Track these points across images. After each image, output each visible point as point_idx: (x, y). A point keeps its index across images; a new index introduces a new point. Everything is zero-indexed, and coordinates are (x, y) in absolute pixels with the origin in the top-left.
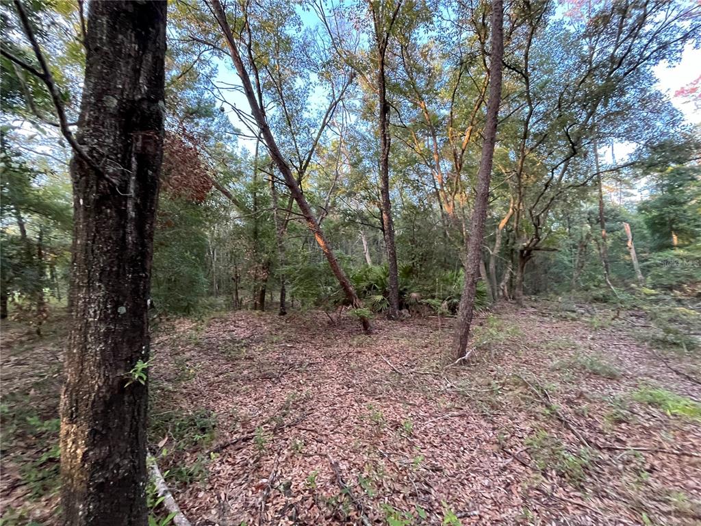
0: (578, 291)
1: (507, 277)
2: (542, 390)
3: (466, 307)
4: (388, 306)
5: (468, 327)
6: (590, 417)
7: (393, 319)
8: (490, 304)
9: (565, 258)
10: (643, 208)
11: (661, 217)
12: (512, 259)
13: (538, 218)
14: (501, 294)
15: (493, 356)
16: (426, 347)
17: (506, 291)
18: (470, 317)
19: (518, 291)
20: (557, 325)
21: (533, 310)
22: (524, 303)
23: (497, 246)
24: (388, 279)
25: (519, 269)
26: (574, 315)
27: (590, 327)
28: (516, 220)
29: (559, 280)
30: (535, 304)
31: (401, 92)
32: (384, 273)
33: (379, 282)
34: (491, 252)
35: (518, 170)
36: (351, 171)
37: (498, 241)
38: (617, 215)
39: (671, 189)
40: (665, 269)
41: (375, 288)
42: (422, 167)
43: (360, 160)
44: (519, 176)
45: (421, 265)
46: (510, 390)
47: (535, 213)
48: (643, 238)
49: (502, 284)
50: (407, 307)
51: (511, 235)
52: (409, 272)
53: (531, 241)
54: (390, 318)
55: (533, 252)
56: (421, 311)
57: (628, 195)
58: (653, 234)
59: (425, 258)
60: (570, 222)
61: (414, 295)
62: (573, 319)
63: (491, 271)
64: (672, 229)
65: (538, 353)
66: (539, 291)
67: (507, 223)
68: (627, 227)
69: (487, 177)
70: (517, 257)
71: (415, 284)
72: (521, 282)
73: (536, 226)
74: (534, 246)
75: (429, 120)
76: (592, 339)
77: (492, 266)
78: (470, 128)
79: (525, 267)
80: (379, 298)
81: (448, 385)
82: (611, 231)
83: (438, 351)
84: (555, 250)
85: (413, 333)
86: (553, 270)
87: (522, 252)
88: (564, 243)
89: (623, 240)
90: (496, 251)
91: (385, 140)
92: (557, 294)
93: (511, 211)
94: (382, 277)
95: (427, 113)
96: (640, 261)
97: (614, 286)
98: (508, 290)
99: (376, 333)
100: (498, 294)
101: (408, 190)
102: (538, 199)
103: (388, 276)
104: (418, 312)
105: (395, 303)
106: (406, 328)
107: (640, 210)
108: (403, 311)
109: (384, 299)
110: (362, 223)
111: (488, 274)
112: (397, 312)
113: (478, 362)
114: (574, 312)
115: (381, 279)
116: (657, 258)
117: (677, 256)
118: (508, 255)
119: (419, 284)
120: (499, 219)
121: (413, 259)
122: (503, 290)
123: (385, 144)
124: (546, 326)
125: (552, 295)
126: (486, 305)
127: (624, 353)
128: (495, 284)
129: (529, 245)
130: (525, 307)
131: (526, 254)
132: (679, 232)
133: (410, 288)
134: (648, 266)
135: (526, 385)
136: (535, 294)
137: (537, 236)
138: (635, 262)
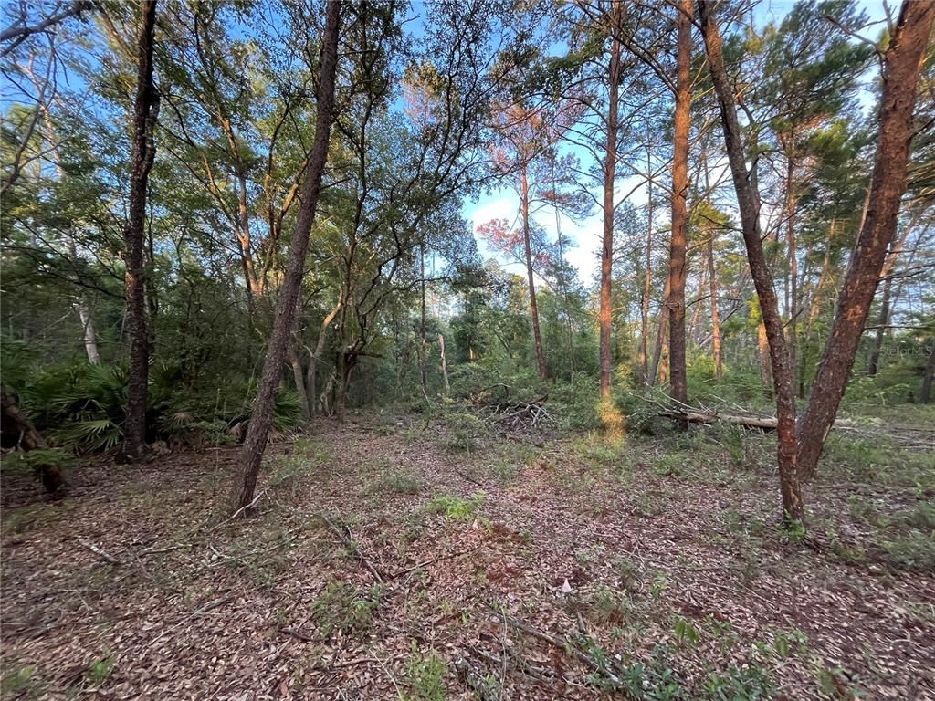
0: (400, 402)
1: (329, 387)
2: (343, 527)
3: (258, 430)
4: (121, 438)
5: (259, 458)
6: (388, 544)
7: (129, 462)
8: (304, 423)
9: (391, 366)
10: (454, 322)
11: (463, 333)
12: (337, 363)
13: (364, 317)
14: (320, 408)
15: (293, 495)
16: (189, 500)
17: (326, 403)
18: (262, 444)
19: (340, 404)
20: (375, 442)
21: (354, 426)
22: (346, 419)
23: (320, 346)
24: (126, 390)
25: (342, 378)
26: (392, 429)
27: (406, 440)
28: (342, 317)
29: (384, 391)
30: (357, 420)
31: (188, 85)
32: (120, 379)
33: (106, 395)
34: (311, 354)
35: (348, 258)
36: (63, 179)
37: (322, 341)
38: (435, 326)
39: (471, 310)
40: (463, 379)
41: (92, 406)
42: (222, 219)
43: (89, 166)
44: (349, 265)
45: (197, 367)
46: (307, 538)
47: (363, 311)
48: (452, 350)
49: (323, 395)
50: (165, 437)
51: (338, 334)
52: (172, 378)
53: (357, 344)
54: (121, 460)
55: (358, 356)
56: (192, 441)
57: (445, 309)
58: (458, 348)
59: (206, 355)
60: (398, 328)
61: (182, 415)
62: (392, 433)
63: (309, 379)
64: (470, 344)
65: (350, 479)
66: (364, 403)
67: (334, 319)
68: (441, 340)
69: (301, 252)
70: (341, 361)
71: (183, 398)
72: (343, 392)
73: (363, 327)
74: (360, 349)
75: (236, 152)
76: (405, 453)
77: (311, 372)
78: (295, 186)
79: (349, 375)
80: (101, 425)
81: (214, 557)
82: (429, 341)
83: (211, 502)
84: (380, 356)
85: (168, 481)
86: (380, 379)
87: (346, 356)
88: (390, 348)
89: (438, 350)
90: (318, 353)
91: (143, 146)
92: (381, 406)
93: (339, 304)
94: (114, 385)
95: (232, 138)
96: (449, 372)
97: (429, 396)
98: (329, 404)
99: (80, 494)
100: (317, 408)
101: (193, 247)
102: (366, 296)
103: (126, 384)
104: (186, 444)
105: (137, 433)
106: (156, 475)
107: (452, 324)
108: (155, 446)
109: (111, 427)
110: (81, 283)
111: (305, 384)
112: (140, 449)
113: (270, 507)
114: (393, 424)
115: (109, 388)
116: (459, 369)
117: (472, 368)
118: (333, 359)
119: (189, 397)
120: (325, 314)
121: (184, 356)
122: (323, 404)
123: (143, 153)
124: (364, 444)
125: (375, 407)
126: (300, 424)
127: (428, 463)
128: (314, 396)
129: (354, 348)
130: (346, 423)
131: (351, 359)
132: (474, 347)
133: (173, 405)
134: (454, 377)
135: (327, 525)
136: (359, 407)
137: (363, 339)
138: (445, 373)
